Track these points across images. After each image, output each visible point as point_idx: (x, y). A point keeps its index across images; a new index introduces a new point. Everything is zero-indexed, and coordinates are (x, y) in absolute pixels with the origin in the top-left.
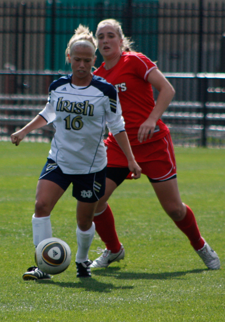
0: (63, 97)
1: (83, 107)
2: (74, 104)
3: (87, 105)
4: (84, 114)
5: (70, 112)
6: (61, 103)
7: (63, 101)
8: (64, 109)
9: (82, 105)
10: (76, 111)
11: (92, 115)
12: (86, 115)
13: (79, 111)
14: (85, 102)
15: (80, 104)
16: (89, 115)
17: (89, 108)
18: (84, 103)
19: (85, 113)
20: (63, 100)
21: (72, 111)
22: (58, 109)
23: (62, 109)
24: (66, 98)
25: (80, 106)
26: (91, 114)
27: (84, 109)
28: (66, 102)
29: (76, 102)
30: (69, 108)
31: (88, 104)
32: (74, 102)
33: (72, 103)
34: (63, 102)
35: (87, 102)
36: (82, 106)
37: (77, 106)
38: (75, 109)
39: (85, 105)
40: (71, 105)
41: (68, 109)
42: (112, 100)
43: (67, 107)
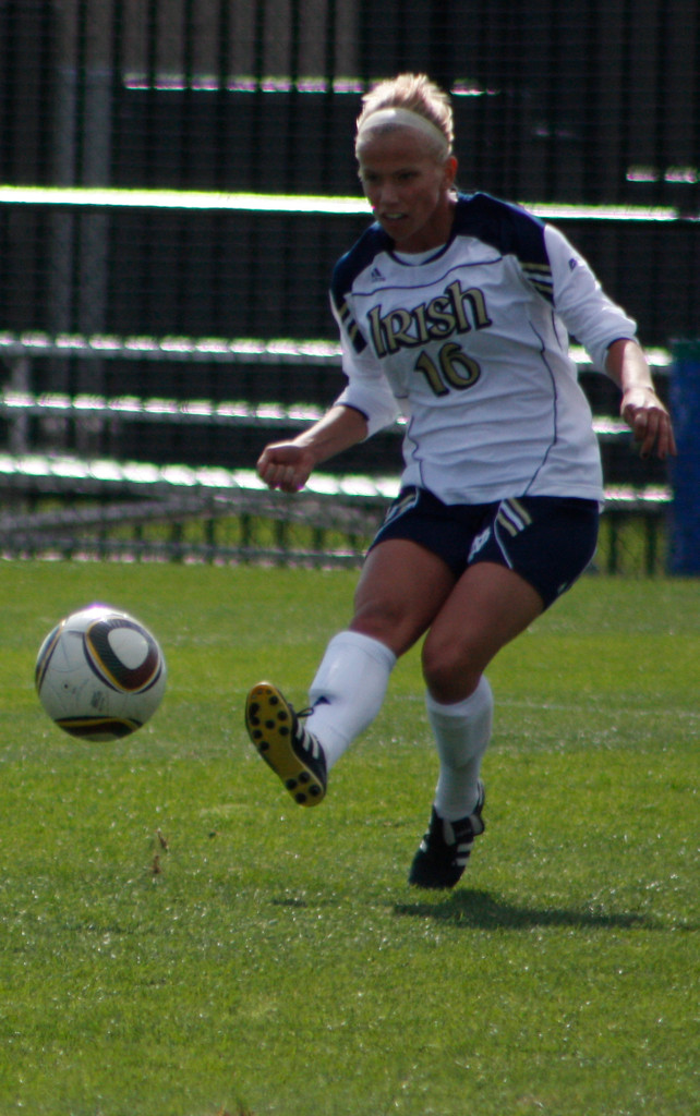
0: (380, 306)
1: (449, 309)
2: (420, 312)
3: (458, 298)
4: (461, 331)
5: (419, 342)
6: (382, 325)
7: (386, 317)
8: (400, 343)
9: (444, 301)
10: (435, 330)
11: (489, 323)
12: (468, 328)
13: (442, 327)
14: (449, 291)
15: (437, 303)
16: (479, 326)
17: (467, 303)
18: (447, 296)
19: (463, 325)
20: (384, 312)
21: (424, 336)
22: (381, 350)
23: (393, 345)
24: (389, 303)
25: (438, 309)
26: (482, 320)
27: (455, 313)
28: (396, 315)
29: (424, 304)
30: (413, 331)
31: (461, 293)
32: (418, 307)
33: (413, 314)
34: (387, 321)
35: (455, 289)
36: (447, 305)
37: (433, 313)
38: (430, 325)
39: (452, 300)
40: (414, 321)
41: (409, 336)
42: (532, 266)
43: (405, 332)
